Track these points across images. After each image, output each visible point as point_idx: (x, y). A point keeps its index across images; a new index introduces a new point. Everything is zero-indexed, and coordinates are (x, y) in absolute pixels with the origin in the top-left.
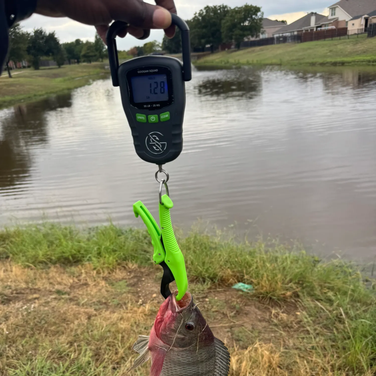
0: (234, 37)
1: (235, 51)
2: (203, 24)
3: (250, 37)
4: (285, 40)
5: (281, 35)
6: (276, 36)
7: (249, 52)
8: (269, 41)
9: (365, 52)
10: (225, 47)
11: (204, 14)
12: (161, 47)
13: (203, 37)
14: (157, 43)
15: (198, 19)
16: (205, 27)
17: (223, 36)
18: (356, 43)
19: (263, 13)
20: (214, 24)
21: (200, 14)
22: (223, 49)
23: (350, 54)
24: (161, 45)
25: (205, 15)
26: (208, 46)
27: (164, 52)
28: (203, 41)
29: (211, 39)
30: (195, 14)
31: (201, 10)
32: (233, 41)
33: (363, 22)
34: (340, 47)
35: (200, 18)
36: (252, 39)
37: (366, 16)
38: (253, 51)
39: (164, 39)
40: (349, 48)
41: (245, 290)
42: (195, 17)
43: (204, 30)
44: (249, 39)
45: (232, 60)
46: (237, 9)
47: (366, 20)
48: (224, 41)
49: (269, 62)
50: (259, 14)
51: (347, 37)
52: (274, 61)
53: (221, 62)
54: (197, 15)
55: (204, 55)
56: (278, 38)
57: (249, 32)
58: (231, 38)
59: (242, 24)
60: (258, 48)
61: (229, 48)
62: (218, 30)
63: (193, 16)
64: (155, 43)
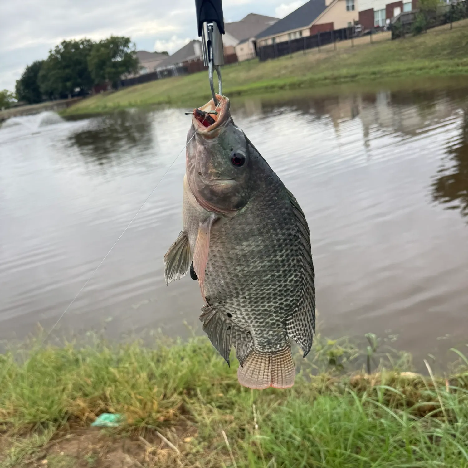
0: (107, 76)
1: (112, 92)
2: (64, 63)
3: (126, 74)
4: (170, 73)
5: (164, 68)
6: (159, 69)
7: (129, 92)
8: (151, 77)
9: (260, 78)
10: (100, 88)
11: (62, 50)
12: (15, 98)
13: (67, 79)
14: (9, 93)
15: (57, 58)
16: (66, 67)
17: (93, 76)
18: (249, 69)
19: (135, 45)
20: (78, 63)
21: (57, 51)
22: (98, 91)
23: (245, 82)
24: (14, 95)
25: (64, 52)
26: (77, 90)
27: (21, 103)
28: (69, 84)
29: (79, 80)
30: (51, 51)
31: (57, 47)
32: (107, 81)
33: (252, 46)
34: (232, 75)
35: (59, 56)
36: (131, 76)
37: (253, 39)
38: (135, 91)
39: (16, 86)
40: (243, 75)
41: (110, 424)
42: (52, 55)
43: (67, 71)
44: (126, 76)
45: (110, 104)
46: (103, 42)
47: (255, 43)
48: (96, 82)
49: (156, 100)
50: (130, 45)
51: (237, 64)
52: (162, 99)
53: (98, 107)
54: (53, 53)
55: (75, 102)
56: (162, 72)
57: (124, 68)
58: (104, 78)
59: (113, 60)
60: (139, 87)
61: (105, 89)
62: (85, 69)
63: (49, 54)
64: (6, 93)
